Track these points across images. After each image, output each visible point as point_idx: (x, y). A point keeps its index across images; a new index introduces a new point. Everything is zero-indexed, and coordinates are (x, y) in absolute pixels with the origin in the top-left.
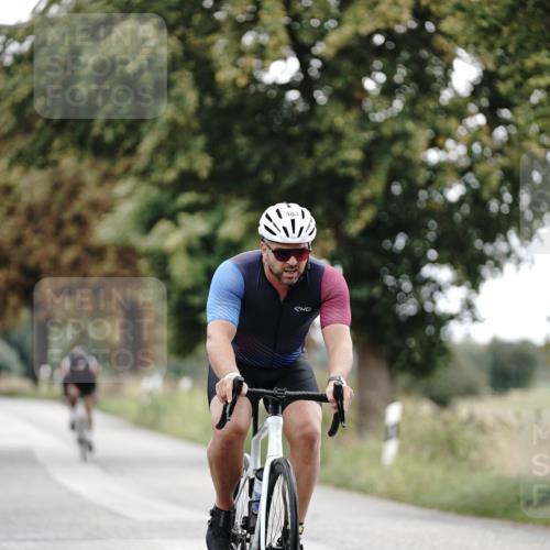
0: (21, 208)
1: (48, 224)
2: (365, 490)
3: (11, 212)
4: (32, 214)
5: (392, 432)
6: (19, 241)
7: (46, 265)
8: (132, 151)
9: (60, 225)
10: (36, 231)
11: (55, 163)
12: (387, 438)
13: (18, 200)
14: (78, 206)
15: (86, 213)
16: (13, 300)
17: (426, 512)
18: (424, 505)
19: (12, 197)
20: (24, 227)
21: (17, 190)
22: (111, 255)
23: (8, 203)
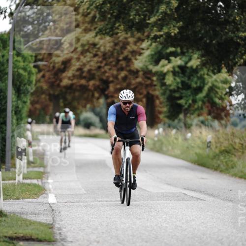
0: (100, 54)
3: (95, 55)
6: (99, 67)
7: (111, 79)
9: (118, 61)
13: (99, 49)
14: (126, 53)
15: (130, 56)
16: (96, 95)
22: (141, 73)
23: (94, 51)
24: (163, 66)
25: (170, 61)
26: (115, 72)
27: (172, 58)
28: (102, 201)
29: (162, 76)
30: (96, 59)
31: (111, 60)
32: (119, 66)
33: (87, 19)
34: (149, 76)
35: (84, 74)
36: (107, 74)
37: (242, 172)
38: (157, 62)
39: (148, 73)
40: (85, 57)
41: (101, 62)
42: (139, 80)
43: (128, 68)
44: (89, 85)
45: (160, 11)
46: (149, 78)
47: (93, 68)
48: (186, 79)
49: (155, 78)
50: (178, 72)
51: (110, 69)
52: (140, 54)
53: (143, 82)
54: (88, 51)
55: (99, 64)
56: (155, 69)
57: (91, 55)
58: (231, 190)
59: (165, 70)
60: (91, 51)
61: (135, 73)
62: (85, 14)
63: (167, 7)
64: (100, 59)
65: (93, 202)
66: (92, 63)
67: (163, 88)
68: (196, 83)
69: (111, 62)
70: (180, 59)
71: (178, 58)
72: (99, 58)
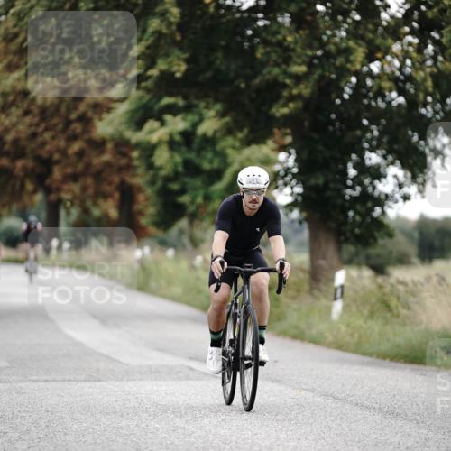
5: (339, 294)
7: (56, 157)
9: (68, 123)
10: (46, 129)
12: (335, 299)
14: (82, 108)
16: (29, 186)
17: (366, 359)
18: (364, 354)
19: (28, 99)
22: (110, 146)
24: (151, 132)
25: (163, 124)
26: (62, 143)
27: (168, 118)
28: (37, 381)
29: (149, 150)
30: (28, 120)
31: (55, 120)
32: (69, 132)
33: (13, 46)
34: (125, 150)
35: (7, 147)
36: (48, 147)
37: (297, 327)
38: (139, 125)
39: (122, 146)
40: (8, 115)
41: (38, 125)
42: (107, 157)
43: (86, 137)
44: (15, 168)
45: (150, 30)
46: (125, 155)
47: (23, 136)
48: (192, 156)
49: (135, 154)
50: (179, 144)
51: (53, 138)
52: (109, 110)
53: (114, 160)
54: (13, 103)
55: (33, 129)
56: (136, 137)
57: (20, 112)
58: (276, 361)
59: (154, 138)
60: (20, 104)
61: (99, 145)
62: (10, 36)
63: (162, 21)
64: (36, 120)
65: (22, 381)
66: (21, 127)
67: (151, 173)
68: (211, 162)
69: (56, 125)
70: (184, 119)
71: (179, 118)
72: (34, 117)
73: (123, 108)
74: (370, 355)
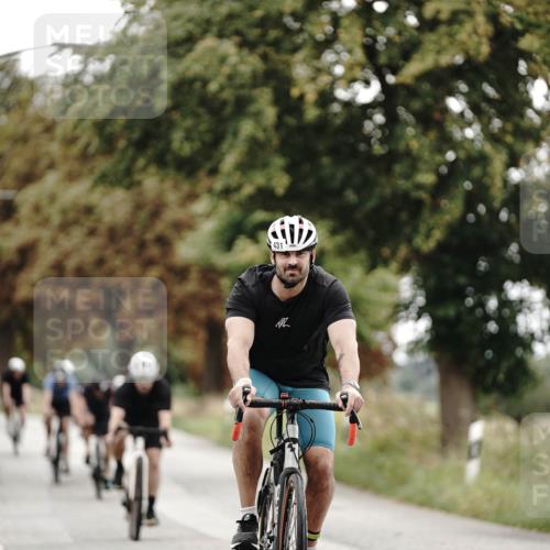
0: (103, 228)
1: (129, 244)
2: (448, 508)
3: (92, 232)
4: (113, 235)
5: (475, 451)
6: (100, 262)
8: (214, 172)
9: (142, 245)
10: (118, 252)
11: (139, 183)
12: (470, 457)
13: (99, 220)
14: (160, 227)
15: (169, 233)
17: (508, 530)
18: (506, 523)
19: (93, 217)
20: (105, 248)
21: (97, 211)
22: (194, 275)
23: (89, 223)
30: (94, 242)
32: (145, 256)
38: (228, 245)
39: (210, 274)
42: (191, 287)
43: (166, 262)
46: (212, 282)
49: (225, 283)
54: (76, 222)
55: (100, 252)
56: (223, 260)
57: (84, 230)
60: (84, 222)
61: (181, 273)
64: (103, 241)
66: (85, 252)
72: (100, 238)
73: (208, 227)
74: (514, 525)
